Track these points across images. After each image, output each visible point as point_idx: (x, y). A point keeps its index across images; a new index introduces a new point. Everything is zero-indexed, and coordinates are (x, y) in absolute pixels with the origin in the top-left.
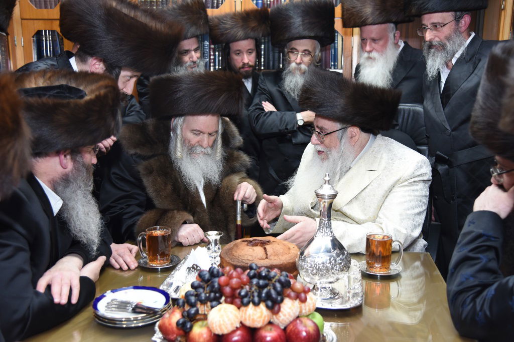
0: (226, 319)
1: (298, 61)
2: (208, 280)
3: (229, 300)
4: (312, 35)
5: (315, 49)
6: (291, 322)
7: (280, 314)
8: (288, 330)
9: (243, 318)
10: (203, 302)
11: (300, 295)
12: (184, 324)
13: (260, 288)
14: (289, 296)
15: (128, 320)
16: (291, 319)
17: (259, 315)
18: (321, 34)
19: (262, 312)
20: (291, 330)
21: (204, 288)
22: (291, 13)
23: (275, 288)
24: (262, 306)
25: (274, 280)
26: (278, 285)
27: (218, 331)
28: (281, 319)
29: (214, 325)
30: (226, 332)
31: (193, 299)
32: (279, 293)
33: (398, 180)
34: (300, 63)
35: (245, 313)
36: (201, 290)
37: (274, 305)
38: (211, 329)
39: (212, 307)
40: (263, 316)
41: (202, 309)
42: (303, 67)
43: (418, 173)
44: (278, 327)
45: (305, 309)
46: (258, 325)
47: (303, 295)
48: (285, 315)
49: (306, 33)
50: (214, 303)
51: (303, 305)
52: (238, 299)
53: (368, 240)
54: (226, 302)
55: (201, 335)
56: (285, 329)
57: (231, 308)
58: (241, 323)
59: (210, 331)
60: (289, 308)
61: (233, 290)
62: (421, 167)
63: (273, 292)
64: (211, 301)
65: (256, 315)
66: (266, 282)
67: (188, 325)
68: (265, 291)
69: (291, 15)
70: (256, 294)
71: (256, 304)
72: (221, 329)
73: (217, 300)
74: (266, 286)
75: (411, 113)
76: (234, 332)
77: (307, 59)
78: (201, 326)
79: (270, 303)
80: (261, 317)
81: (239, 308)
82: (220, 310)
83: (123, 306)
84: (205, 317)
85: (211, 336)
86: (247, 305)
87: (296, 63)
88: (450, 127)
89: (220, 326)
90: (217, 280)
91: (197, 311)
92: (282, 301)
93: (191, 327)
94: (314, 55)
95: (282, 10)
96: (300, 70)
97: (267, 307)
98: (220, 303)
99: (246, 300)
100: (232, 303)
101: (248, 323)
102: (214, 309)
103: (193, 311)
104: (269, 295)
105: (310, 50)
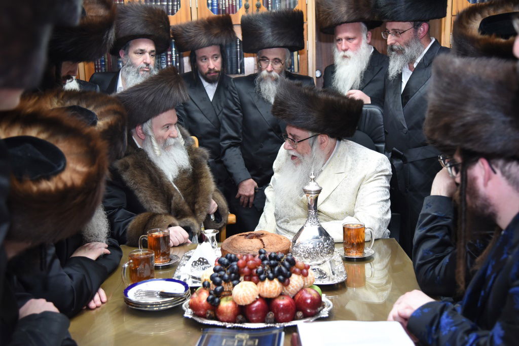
0: (248, 293)
1: (269, 69)
2: (228, 264)
3: (247, 278)
4: (282, 44)
5: (285, 57)
6: (298, 292)
7: (290, 286)
8: (297, 298)
9: (262, 291)
10: (227, 281)
11: (303, 272)
12: (213, 300)
13: (272, 267)
14: (295, 272)
15: (157, 304)
16: (298, 290)
17: (274, 287)
18: (290, 44)
19: (276, 285)
20: (299, 298)
21: (225, 271)
22: (261, 24)
23: (284, 265)
24: (276, 281)
25: (282, 260)
26: (287, 263)
27: (242, 303)
28: (290, 290)
29: (239, 298)
30: (249, 303)
31: (218, 279)
32: (288, 269)
33: (364, 178)
34: (271, 71)
35: (263, 287)
36: (223, 273)
37: (285, 280)
38: (236, 301)
39: (234, 285)
40: (277, 288)
41: (227, 287)
42: (274, 74)
43: (380, 169)
44: (288, 296)
45: (307, 282)
46: (274, 295)
47: (305, 271)
48: (293, 287)
49: (276, 43)
50: (235, 282)
51: (305, 278)
52: (255, 277)
53: (344, 228)
54: (245, 280)
55: (227, 307)
56: (294, 298)
57: (251, 284)
58: (259, 295)
59: (235, 303)
60: (296, 281)
61: (251, 270)
62: (382, 164)
63: (283, 269)
64: (232, 280)
65: (271, 287)
66: (276, 262)
67: (217, 300)
68: (276, 269)
69: (261, 25)
70: (269, 272)
71: (271, 279)
72: (245, 301)
73: (237, 279)
74: (276, 265)
75: (368, 114)
76: (254, 302)
77: (278, 66)
78: (227, 301)
79: (281, 277)
80: (275, 288)
81: (256, 284)
82: (242, 286)
83: (150, 294)
84: (230, 293)
85: (236, 307)
86: (263, 280)
87: (267, 71)
88: (407, 126)
89: (244, 298)
90: (235, 263)
91: (223, 288)
92: (290, 275)
93: (219, 302)
94: (285, 62)
95: (252, 20)
96: (271, 77)
97: (280, 281)
98: (240, 282)
99: (262, 276)
100: (250, 280)
101: (265, 295)
102: (236, 286)
103: (219, 288)
104: (280, 272)
105: (280, 58)
